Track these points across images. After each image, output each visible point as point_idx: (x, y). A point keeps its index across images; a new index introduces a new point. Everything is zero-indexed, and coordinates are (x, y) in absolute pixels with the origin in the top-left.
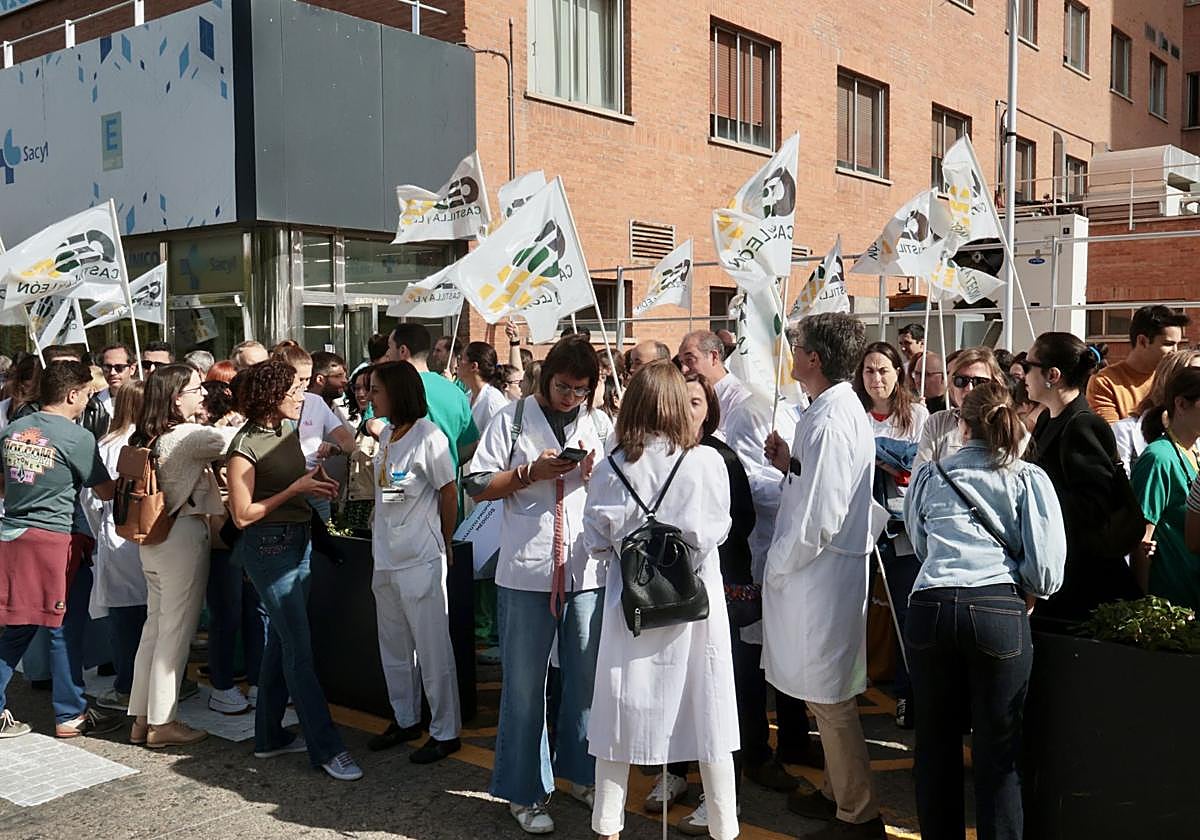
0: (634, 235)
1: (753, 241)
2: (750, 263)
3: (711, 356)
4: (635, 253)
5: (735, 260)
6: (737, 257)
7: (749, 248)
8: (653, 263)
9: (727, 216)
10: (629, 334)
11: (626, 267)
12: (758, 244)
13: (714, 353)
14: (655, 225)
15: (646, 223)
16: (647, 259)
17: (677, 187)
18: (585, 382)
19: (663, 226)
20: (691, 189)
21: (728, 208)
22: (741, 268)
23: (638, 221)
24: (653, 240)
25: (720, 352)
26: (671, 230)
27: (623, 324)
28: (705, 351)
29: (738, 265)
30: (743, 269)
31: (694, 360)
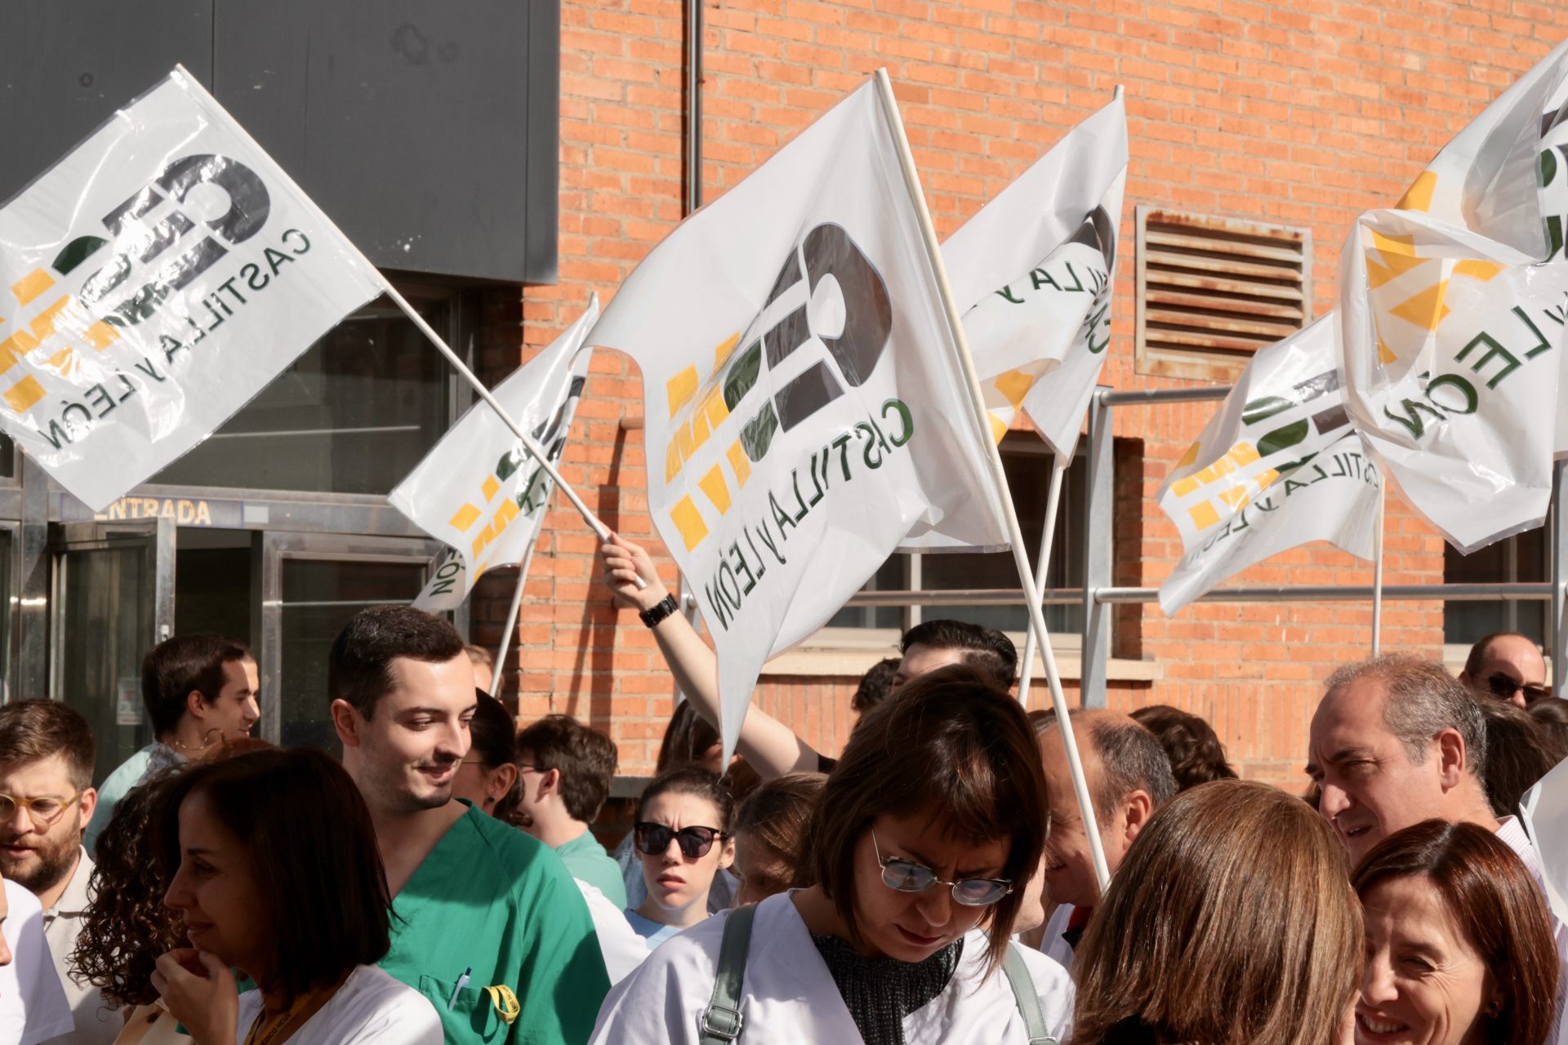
0: (1152, 266)
1: (1482, 349)
2: (1466, 430)
3: (1435, 754)
4: (1157, 335)
5: (1409, 406)
6: (1417, 395)
7: (1464, 369)
8: (1222, 374)
9: (1408, 239)
10: (1128, 646)
11: (1119, 389)
12: (1498, 363)
13: (1448, 743)
14: (1232, 225)
15: (1201, 218)
16: (1199, 359)
17: (1319, 82)
18: (996, 854)
19: (1264, 229)
20: (1372, 91)
21: (1402, 205)
22: (1424, 441)
23: (1170, 211)
24: (1224, 285)
25: (1472, 739)
26: (1296, 246)
27: (1107, 609)
28: (1415, 737)
29: (1417, 429)
30: (1436, 447)
31: (1370, 767)
